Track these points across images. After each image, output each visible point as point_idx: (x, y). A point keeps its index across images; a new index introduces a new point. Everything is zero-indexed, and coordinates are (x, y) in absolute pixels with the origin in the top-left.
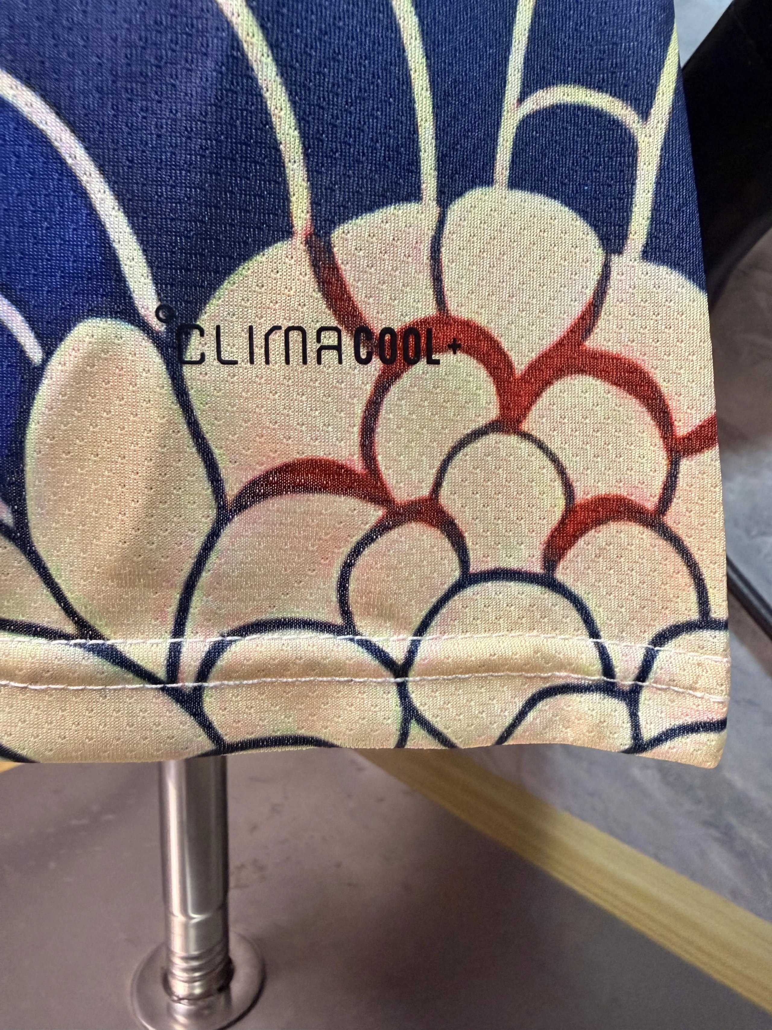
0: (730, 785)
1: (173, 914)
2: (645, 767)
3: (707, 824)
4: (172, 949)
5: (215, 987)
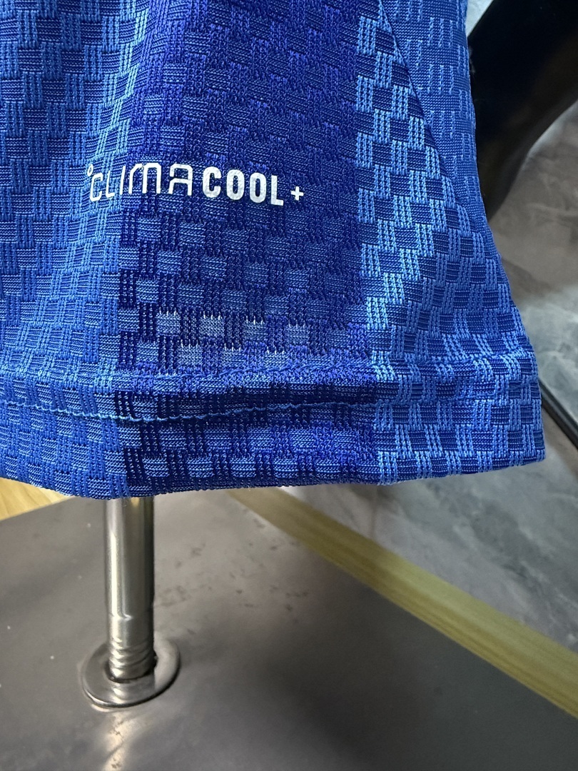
2: (463, 525)
3: (508, 567)
5: (143, 671)
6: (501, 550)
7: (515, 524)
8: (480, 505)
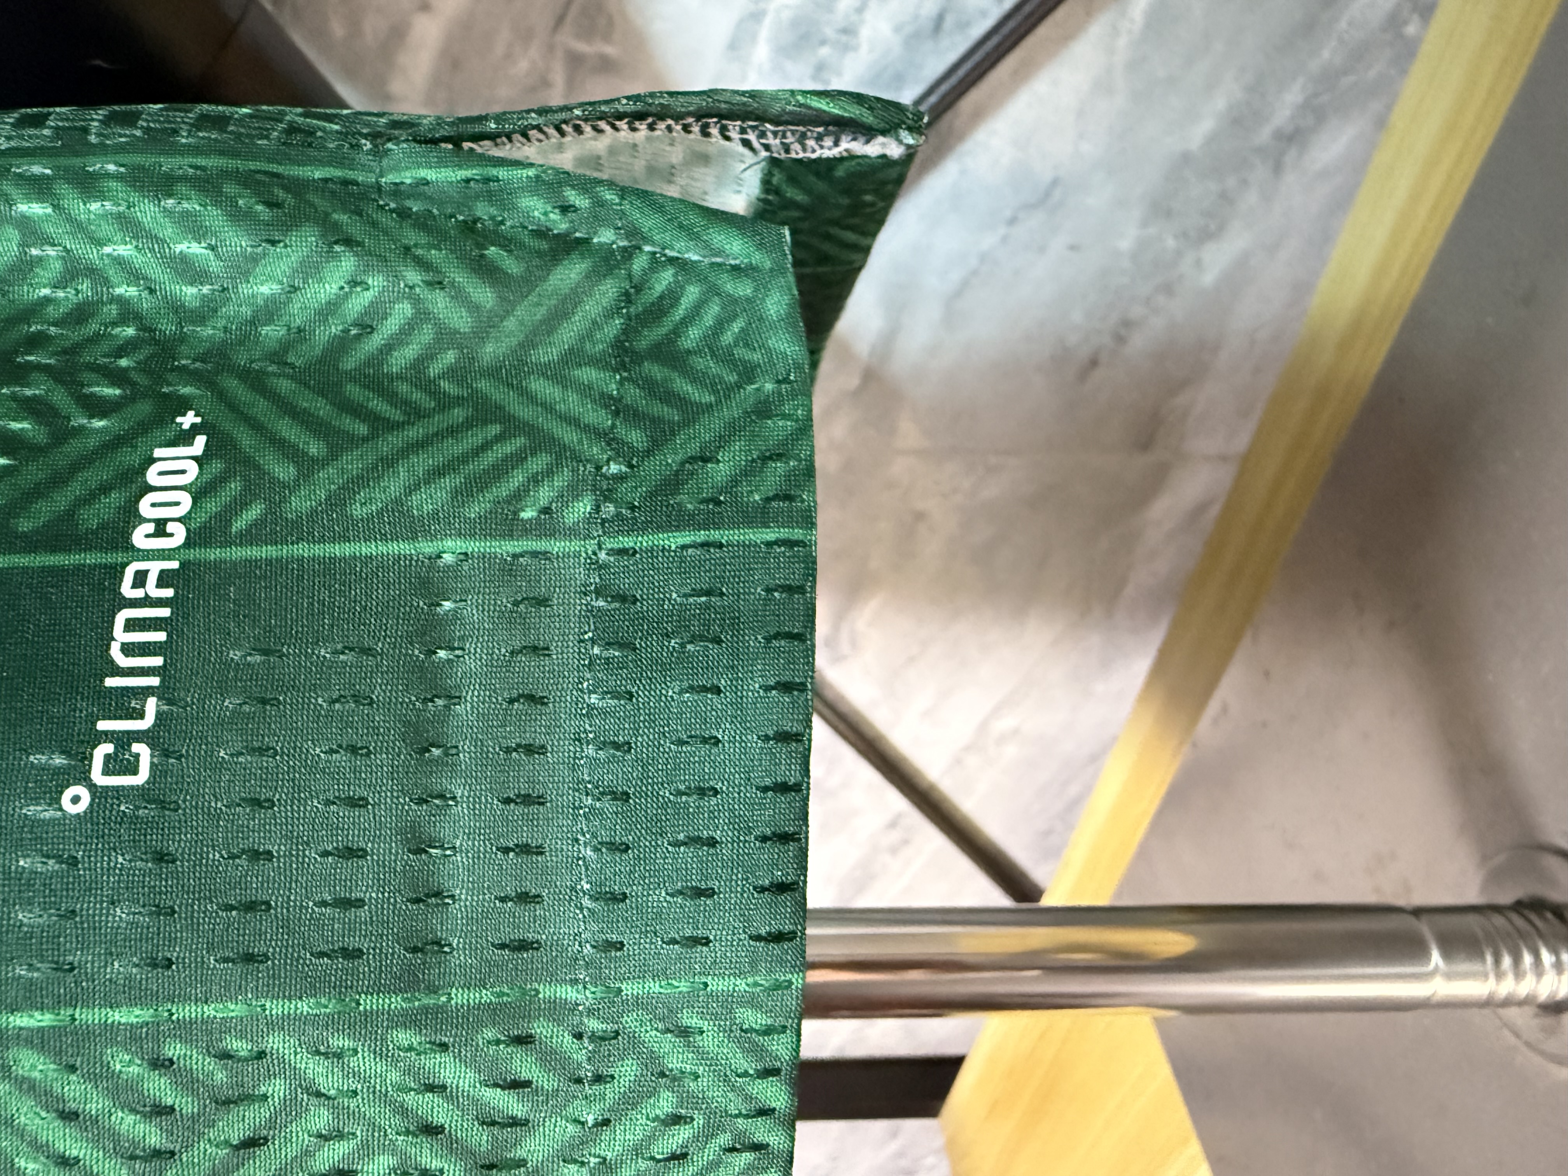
0: (1212, 139)
1: (1433, 995)
2: (1198, 263)
4: (1485, 997)
6: (1244, 182)
7: (1186, 158)
8: (1152, 231)
